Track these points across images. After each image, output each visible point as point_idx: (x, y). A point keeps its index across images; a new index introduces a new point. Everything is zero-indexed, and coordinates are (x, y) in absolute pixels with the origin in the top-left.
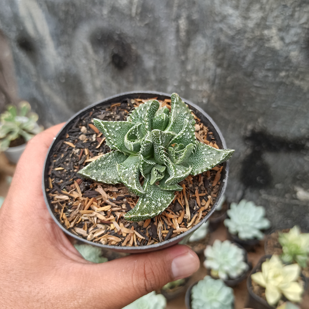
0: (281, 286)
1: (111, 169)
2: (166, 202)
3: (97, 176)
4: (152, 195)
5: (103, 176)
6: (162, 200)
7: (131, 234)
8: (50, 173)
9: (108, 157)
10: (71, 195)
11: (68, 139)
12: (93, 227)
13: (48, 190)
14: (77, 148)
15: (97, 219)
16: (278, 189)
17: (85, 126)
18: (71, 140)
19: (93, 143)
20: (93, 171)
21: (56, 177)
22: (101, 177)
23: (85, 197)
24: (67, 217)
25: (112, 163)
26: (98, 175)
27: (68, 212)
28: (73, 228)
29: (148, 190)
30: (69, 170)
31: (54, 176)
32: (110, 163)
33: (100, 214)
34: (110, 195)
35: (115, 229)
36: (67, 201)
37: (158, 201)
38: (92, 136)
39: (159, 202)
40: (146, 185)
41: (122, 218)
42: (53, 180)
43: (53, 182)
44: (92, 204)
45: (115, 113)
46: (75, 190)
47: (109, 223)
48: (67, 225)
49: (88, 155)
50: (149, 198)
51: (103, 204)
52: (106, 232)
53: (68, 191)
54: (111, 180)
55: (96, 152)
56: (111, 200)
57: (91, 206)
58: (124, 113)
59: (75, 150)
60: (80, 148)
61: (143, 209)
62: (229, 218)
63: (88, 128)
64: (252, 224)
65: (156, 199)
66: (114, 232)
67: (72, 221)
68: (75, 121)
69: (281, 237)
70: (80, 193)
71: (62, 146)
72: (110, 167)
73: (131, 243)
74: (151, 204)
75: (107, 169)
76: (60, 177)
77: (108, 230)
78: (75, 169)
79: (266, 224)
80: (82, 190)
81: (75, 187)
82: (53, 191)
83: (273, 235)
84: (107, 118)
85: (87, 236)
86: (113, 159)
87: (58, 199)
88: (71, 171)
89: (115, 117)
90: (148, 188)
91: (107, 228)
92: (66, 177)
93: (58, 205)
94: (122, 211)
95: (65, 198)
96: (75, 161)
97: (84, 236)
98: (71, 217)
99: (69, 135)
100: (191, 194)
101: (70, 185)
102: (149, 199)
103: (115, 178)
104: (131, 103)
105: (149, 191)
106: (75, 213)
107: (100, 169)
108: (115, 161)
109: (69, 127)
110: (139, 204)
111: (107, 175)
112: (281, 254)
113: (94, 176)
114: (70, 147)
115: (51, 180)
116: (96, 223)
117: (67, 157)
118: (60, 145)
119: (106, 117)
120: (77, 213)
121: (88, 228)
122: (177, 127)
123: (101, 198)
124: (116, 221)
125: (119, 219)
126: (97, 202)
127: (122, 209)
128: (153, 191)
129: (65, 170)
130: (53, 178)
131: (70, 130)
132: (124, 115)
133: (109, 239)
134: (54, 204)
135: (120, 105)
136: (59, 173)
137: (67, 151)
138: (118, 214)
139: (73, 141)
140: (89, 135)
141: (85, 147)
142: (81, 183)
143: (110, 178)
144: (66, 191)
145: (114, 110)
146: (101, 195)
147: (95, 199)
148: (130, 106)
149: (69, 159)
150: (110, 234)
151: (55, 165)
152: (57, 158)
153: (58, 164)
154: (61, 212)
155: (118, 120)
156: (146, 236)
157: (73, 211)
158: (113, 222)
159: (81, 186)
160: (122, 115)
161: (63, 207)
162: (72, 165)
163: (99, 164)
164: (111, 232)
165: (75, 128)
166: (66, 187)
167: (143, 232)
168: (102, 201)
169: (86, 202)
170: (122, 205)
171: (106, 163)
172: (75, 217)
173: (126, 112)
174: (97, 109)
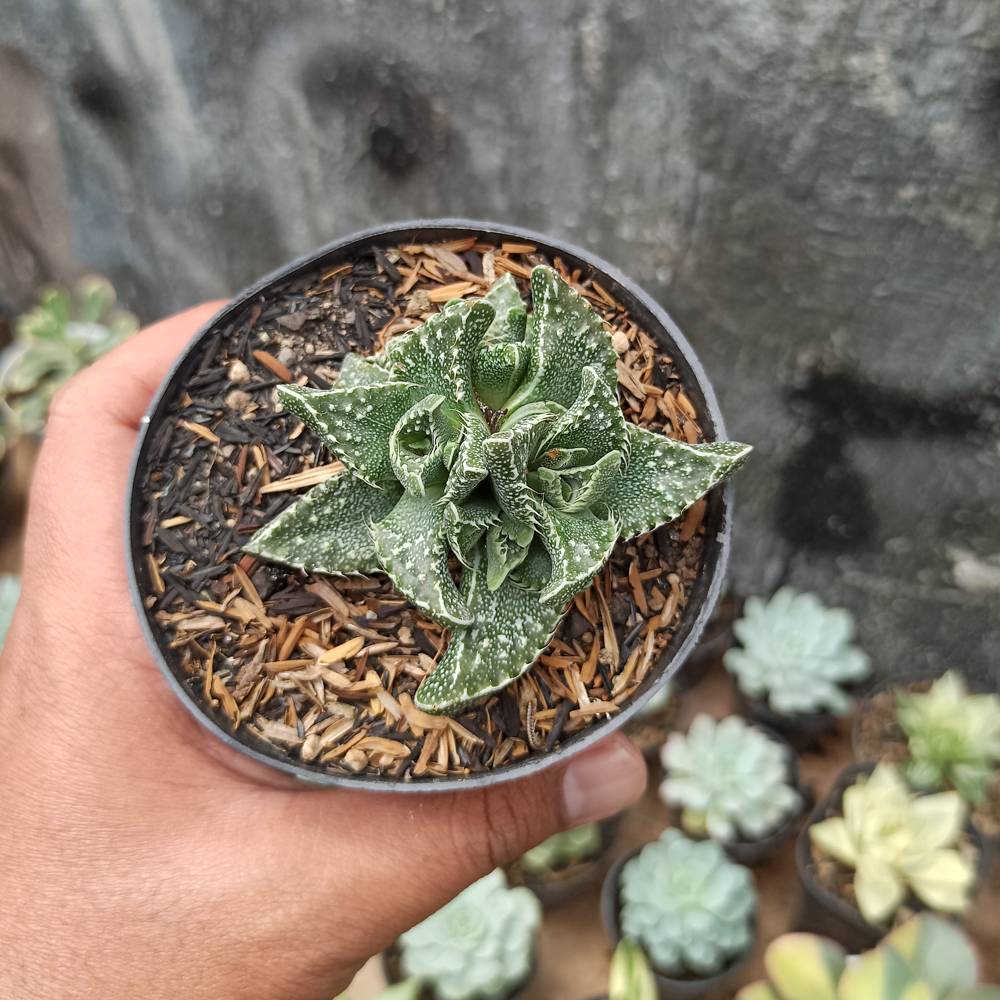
0: (905, 861)
1: (351, 526)
2: (540, 627)
3: (310, 557)
4: (495, 613)
5: (328, 553)
6: (528, 623)
7: (440, 731)
8: (148, 540)
9: (336, 490)
10: (233, 613)
11: (191, 411)
12: (315, 713)
13: (151, 601)
14: (224, 443)
15: (326, 685)
16: (894, 556)
17: (240, 359)
18: (198, 413)
19: (276, 418)
20: (293, 540)
21: (169, 551)
22: (321, 557)
23: (276, 615)
24: (227, 685)
25: (352, 507)
26: (312, 554)
27: (227, 667)
28: (251, 719)
30: (210, 524)
31: (161, 549)
32: (345, 507)
33: (332, 673)
34: (354, 603)
35: (384, 716)
36: (219, 631)
37: (517, 631)
38: (270, 392)
39: (519, 635)
40: (473, 583)
41: (403, 675)
42: (161, 562)
43: (164, 570)
44: (303, 636)
45: (338, 302)
46: (240, 595)
47: (362, 700)
48: (232, 714)
49: (267, 468)
51: (335, 633)
52: (359, 724)
53: (218, 600)
54: (356, 564)
55: (289, 453)
56: (363, 622)
57: (301, 644)
58: (367, 300)
59: (219, 451)
60: (235, 443)
61: (472, 670)
62: (738, 645)
63: (253, 364)
64: (812, 665)
65: (508, 623)
66: (384, 724)
67: (247, 697)
68: (204, 347)
69: (904, 707)
70: (259, 603)
71: (174, 438)
72: (347, 519)
73: (443, 760)
74: (495, 646)
75: (339, 529)
76: (186, 552)
77: (367, 717)
78: (227, 516)
79: (856, 665)
80: (264, 593)
81: (238, 585)
82: (167, 600)
83: (880, 700)
84: (313, 325)
85: (302, 745)
86: (354, 492)
87: (187, 631)
88: (218, 525)
89: (340, 316)
90: (481, 593)
91: (360, 713)
92: (204, 548)
93: (193, 650)
94: (401, 654)
95: (212, 623)
96: (224, 492)
97: (291, 745)
98: (241, 684)
99: (191, 397)
100: (615, 578)
101: (219, 577)
102: (488, 631)
103: (368, 556)
104: (386, 261)
105: (483, 600)
106: (251, 669)
107: (314, 533)
108: (361, 500)
109: (190, 370)
110: (459, 655)
111: (340, 549)
112: (903, 760)
113: (297, 559)
114: (203, 439)
115: (154, 563)
116: (323, 702)
117: (197, 476)
118: (166, 440)
119: (307, 322)
120: (258, 671)
121: (301, 715)
123: (329, 615)
124: (386, 687)
125: (396, 679)
126: (317, 628)
127: (401, 645)
128: (496, 599)
129: (198, 526)
130: (162, 553)
131: (194, 380)
132: (367, 308)
133: (372, 750)
134: (178, 647)
135: (350, 271)
136: (179, 535)
137: (194, 455)
138: (389, 662)
139: (209, 419)
140: (258, 391)
141: (251, 436)
142: (257, 569)
143: (353, 556)
144: (213, 600)
145: (331, 291)
146: (329, 606)
147: (310, 619)
148: (385, 273)
149: (205, 484)
150: (371, 732)
151: (160, 508)
152: (164, 485)
153: (171, 504)
154: (205, 670)
155: (351, 327)
156: (486, 732)
157: (243, 664)
158: (378, 695)
159: (257, 581)
160: (363, 309)
161: (208, 654)
162: (216, 505)
163: (309, 516)
164: (375, 726)
165: (209, 370)
166: (208, 584)
167: (476, 718)
168: (332, 625)
169: (281, 633)
170: (399, 632)
171: (334, 510)
172: (255, 686)
173: (373, 293)
174: (275, 295)
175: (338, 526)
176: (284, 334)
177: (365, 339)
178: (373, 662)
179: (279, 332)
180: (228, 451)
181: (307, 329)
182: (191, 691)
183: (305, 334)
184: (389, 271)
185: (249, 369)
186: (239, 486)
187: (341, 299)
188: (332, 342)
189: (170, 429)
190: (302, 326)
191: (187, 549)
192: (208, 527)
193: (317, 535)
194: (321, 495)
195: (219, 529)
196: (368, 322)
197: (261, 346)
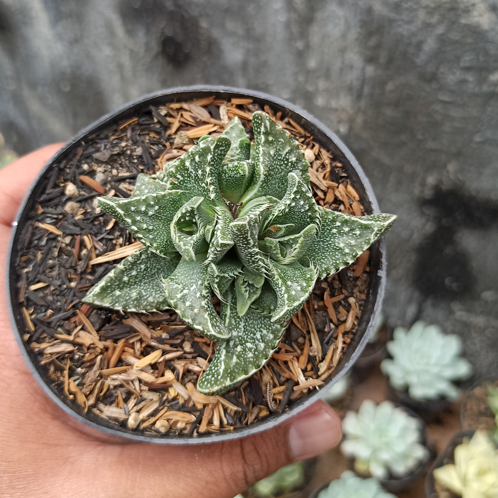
1: (150, 282)
2: (272, 336)
3: (125, 302)
4: (243, 329)
5: (136, 299)
6: (264, 334)
7: (213, 404)
8: (22, 299)
9: (138, 259)
10: (78, 340)
11: (43, 216)
12: (135, 399)
13: (27, 337)
14: (65, 235)
15: (140, 381)
17: (71, 182)
18: (48, 217)
19: (97, 218)
20: (114, 293)
21: (36, 304)
22: (132, 302)
23: (105, 340)
24: (78, 385)
25: (149, 270)
26: (126, 300)
27: (77, 374)
28: (94, 406)
29: (233, 322)
30: (60, 286)
31: (31, 303)
32: (145, 270)
33: (143, 373)
34: (154, 329)
35: (178, 397)
36: (71, 352)
37: (257, 340)
38: (92, 201)
39: (259, 342)
40: (228, 312)
41: (188, 372)
42: (31, 312)
43: (33, 317)
44: (124, 351)
45: (130, 142)
46: (82, 329)
47: (163, 389)
48: (83, 403)
49: (93, 249)
50: (238, 337)
51: (144, 348)
52: (162, 404)
53: (69, 333)
54: (154, 305)
55: (106, 239)
56: (161, 341)
57: (123, 357)
58: (149, 140)
59: (62, 240)
60: (72, 235)
61: (232, 366)
63: (80, 184)
65: (252, 335)
66: (178, 403)
67: (91, 392)
68: (48, 176)
70: (94, 333)
71: (33, 234)
72: (146, 278)
73: (216, 422)
74: (244, 350)
75: (142, 284)
76: (47, 305)
77: (167, 399)
78: (70, 280)
80: (97, 327)
81: (81, 323)
82: (37, 335)
84: (116, 158)
85: (127, 420)
86: (150, 260)
87: (51, 354)
88: (65, 286)
89: (132, 151)
90: (234, 317)
91: (163, 397)
92: (57, 301)
93: (55, 365)
94: (186, 358)
95: (66, 348)
96: (67, 265)
97: (121, 420)
98: (87, 385)
99: (42, 207)
100: (315, 302)
101: (68, 319)
102: (240, 341)
103: (161, 300)
104: (159, 115)
105: (235, 322)
106: (92, 375)
107: (126, 287)
108: (154, 265)
109: (40, 190)
110: (223, 357)
111: (143, 296)
113: (117, 304)
114: (51, 233)
115: (26, 313)
116: (139, 392)
117: (49, 256)
118: (28, 235)
119: (112, 155)
120: (97, 375)
121: (126, 400)
122: (273, 182)
123: (139, 338)
124: (178, 380)
125: (184, 374)
126: (132, 346)
127: (185, 353)
128: (243, 321)
129: (52, 288)
130: (31, 306)
131: (43, 197)
132: (149, 144)
133: (172, 419)
134: (46, 364)
135: (137, 122)
136: (41, 294)
137: (46, 244)
138: (179, 364)
139: (54, 221)
140: (84, 201)
141: (82, 229)
142: (92, 312)
143: (152, 300)
144: (65, 333)
145: (126, 135)
146: (138, 332)
147: (127, 340)
148: (159, 122)
149: (55, 262)
150: (171, 408)
151: (28, 278)
152: (29, 263)
153: (34, 276)
154: (64, 377)
155: (140, 157)
156: (242, 403)
157: (87, 372)
158: (174, 385)
159: (92, 320)
160: (147, 145)
161: (65, 367)
162: (63, 274)
163: (123, 277)
164: (173, 404)
165: (52, 190)
166: (61, 324)
167: (236, 394)
168: (141, 344)
169: (110, 351)
170: (184, 345)
171: (138, 272)
172: (95, 385)
173: (152, 135)
174: (91, 140)
175: (140, 281)
176: (98, 164)
177: (149, 165)
178: (169, 365)
179: (95, 163)
180: (68, 240)
181: (112, 161)
182: (56, 391)
183: (111, 164)
184: (161, 120)
185: (78, 188)
186: (76, 262)
187: (132, 140)
188: (128, 167)
189: (30, 228)
190: (109, 159)
191: (47, 303)
192: (58, 288)
193: (128, 289)
194: (129, 263)
195: (66, 289)
196: (150, 153)
197: (84, 173)
